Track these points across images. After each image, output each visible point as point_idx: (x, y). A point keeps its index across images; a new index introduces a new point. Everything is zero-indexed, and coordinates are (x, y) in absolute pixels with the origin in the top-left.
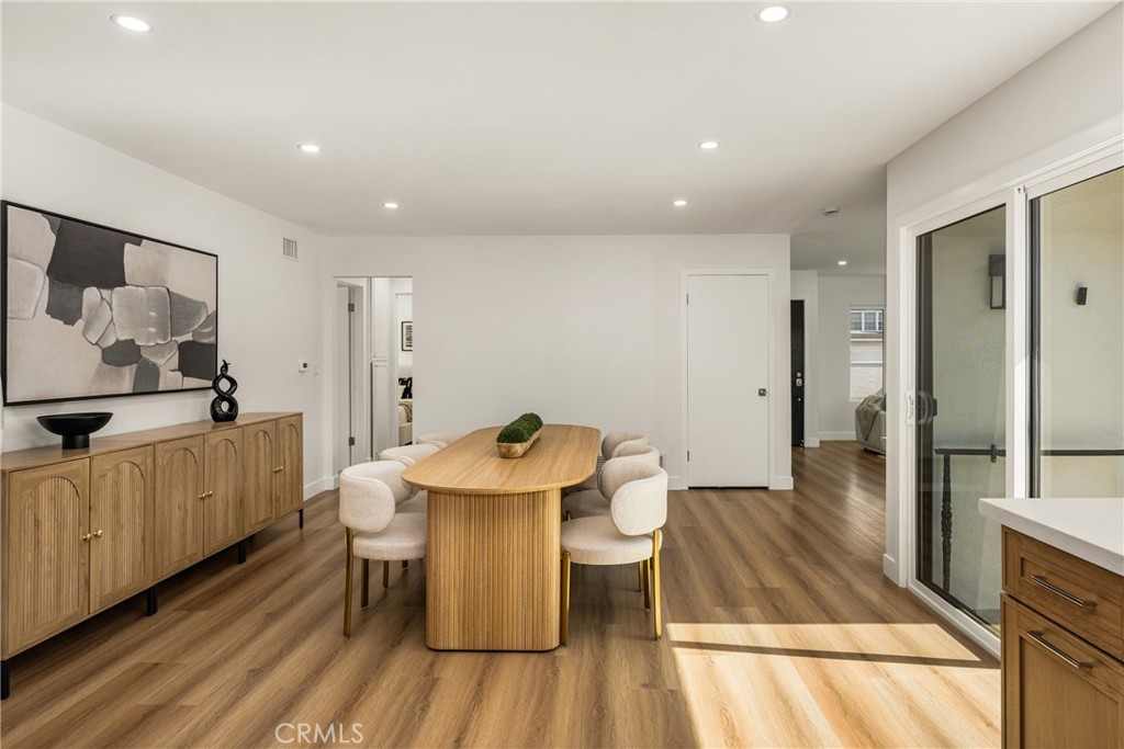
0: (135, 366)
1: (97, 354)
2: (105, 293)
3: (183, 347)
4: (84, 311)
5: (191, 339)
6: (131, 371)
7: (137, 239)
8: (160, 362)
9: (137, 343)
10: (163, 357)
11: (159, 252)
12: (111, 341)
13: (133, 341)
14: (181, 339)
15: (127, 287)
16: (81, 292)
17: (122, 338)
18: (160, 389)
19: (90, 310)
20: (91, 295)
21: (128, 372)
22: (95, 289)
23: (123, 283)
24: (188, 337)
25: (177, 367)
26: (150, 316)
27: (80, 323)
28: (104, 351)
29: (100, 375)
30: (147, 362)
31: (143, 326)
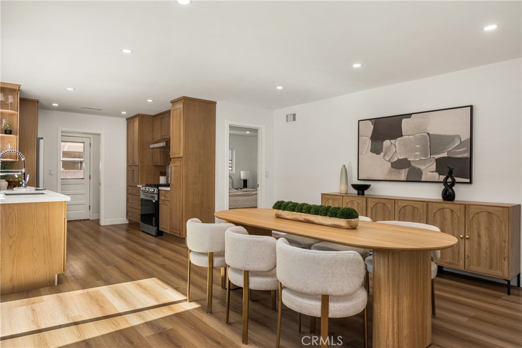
0: (407, 169)
1: (389, 165)
2: (393, 141)
3: (437, 160)
4: (384, 150)
5: (447, 156)
6: (405, 172)
7: (409, 116)
8: (422, 167)
9: (409, 160)
10: (425, 165)
11: (422, 118)
12: (395, 159)
13: (406, 159)
14: (437, 156)
15: (403, 137)
16: (383, 143)
17: (400, 158)
18: (422, 180)
19: (386, 148)
20: (387, 143)
21: (404, 172)
22: (388, 141)
23: (401, 136)
24: (445, 155)
25: (435, 170)
26: (417, 147)
27: (382, 154)
28: (392, 163)
29: (390, 172)
30: (414, 168)
31: (412, 152)
